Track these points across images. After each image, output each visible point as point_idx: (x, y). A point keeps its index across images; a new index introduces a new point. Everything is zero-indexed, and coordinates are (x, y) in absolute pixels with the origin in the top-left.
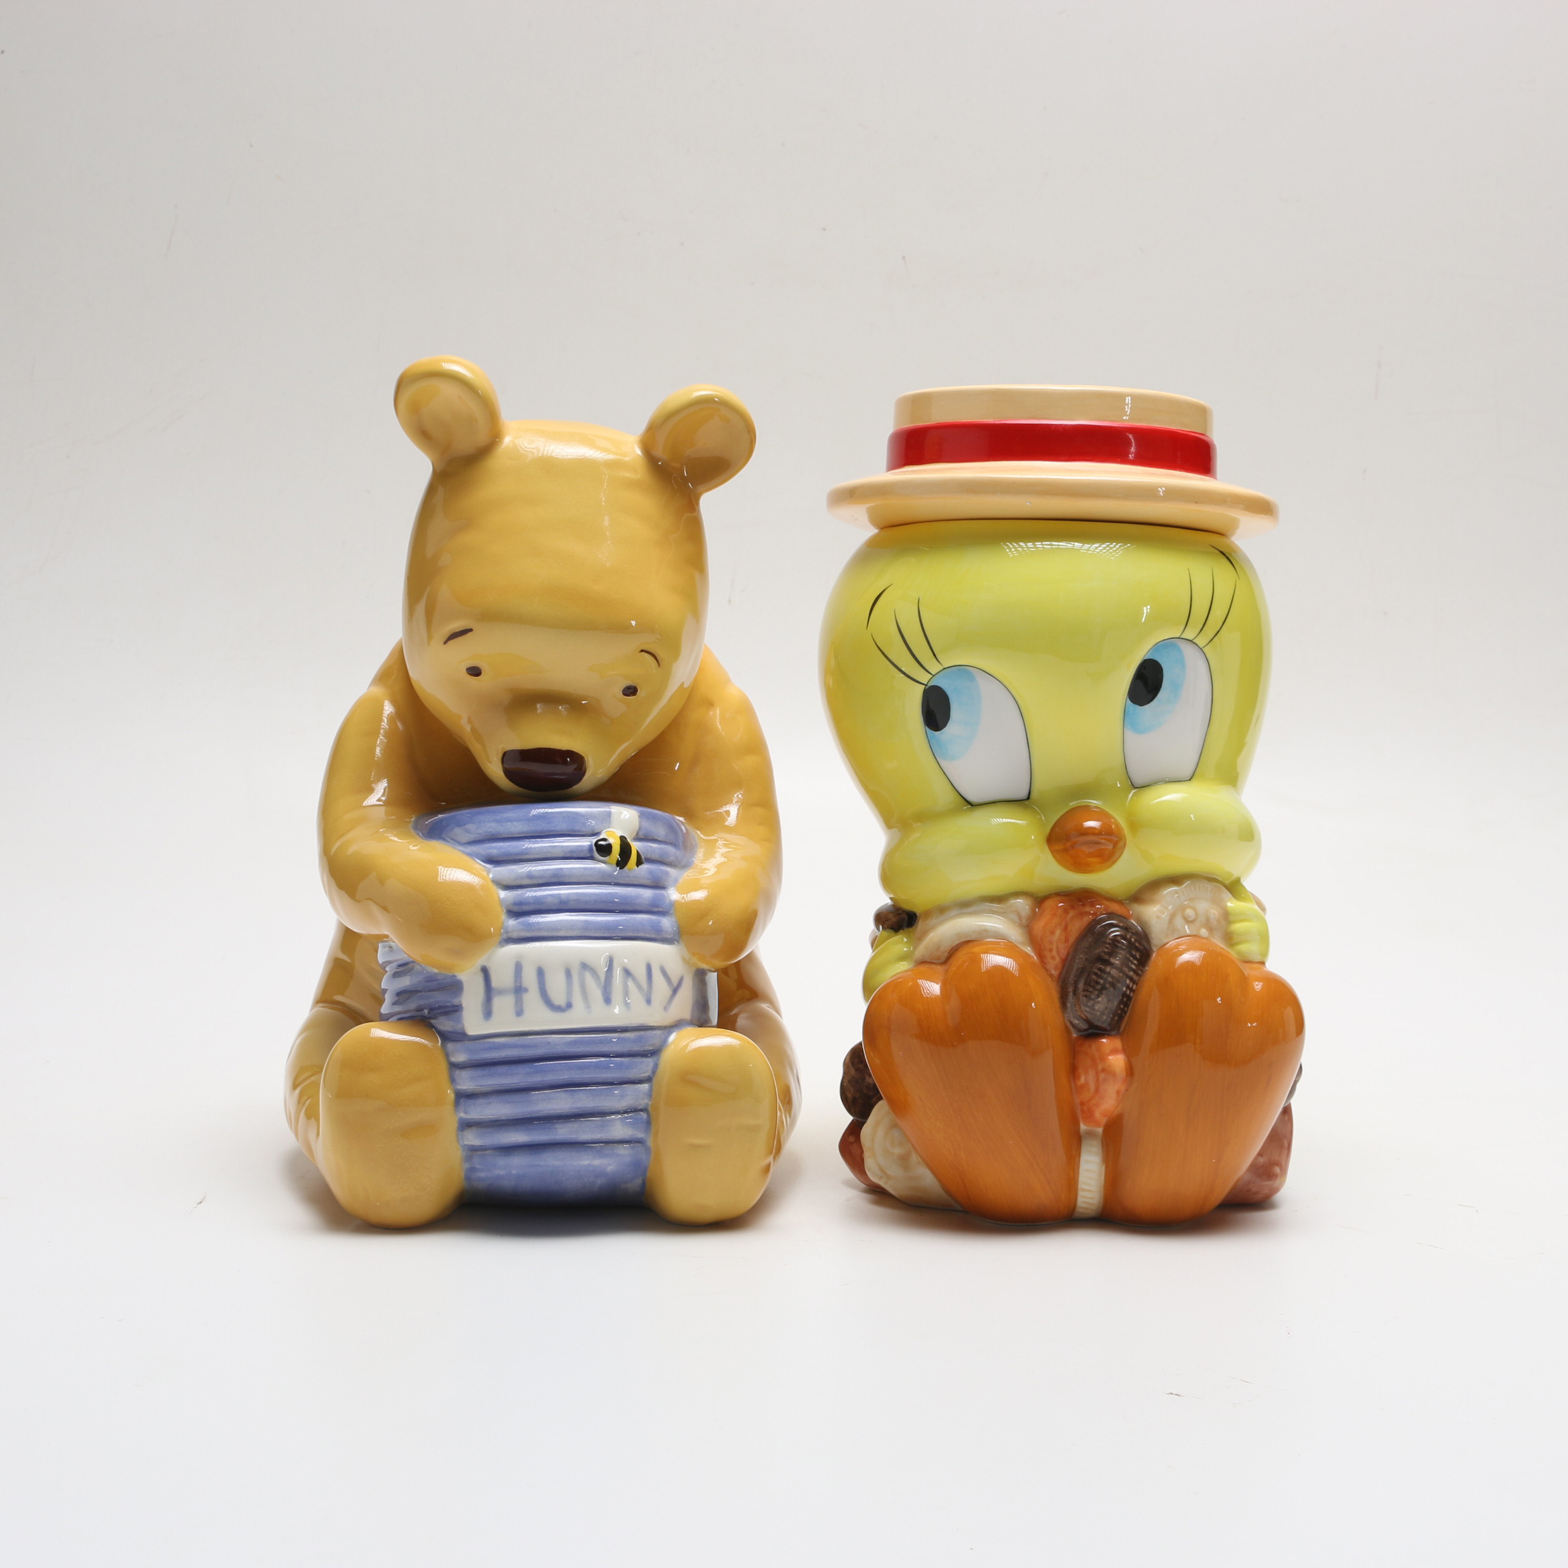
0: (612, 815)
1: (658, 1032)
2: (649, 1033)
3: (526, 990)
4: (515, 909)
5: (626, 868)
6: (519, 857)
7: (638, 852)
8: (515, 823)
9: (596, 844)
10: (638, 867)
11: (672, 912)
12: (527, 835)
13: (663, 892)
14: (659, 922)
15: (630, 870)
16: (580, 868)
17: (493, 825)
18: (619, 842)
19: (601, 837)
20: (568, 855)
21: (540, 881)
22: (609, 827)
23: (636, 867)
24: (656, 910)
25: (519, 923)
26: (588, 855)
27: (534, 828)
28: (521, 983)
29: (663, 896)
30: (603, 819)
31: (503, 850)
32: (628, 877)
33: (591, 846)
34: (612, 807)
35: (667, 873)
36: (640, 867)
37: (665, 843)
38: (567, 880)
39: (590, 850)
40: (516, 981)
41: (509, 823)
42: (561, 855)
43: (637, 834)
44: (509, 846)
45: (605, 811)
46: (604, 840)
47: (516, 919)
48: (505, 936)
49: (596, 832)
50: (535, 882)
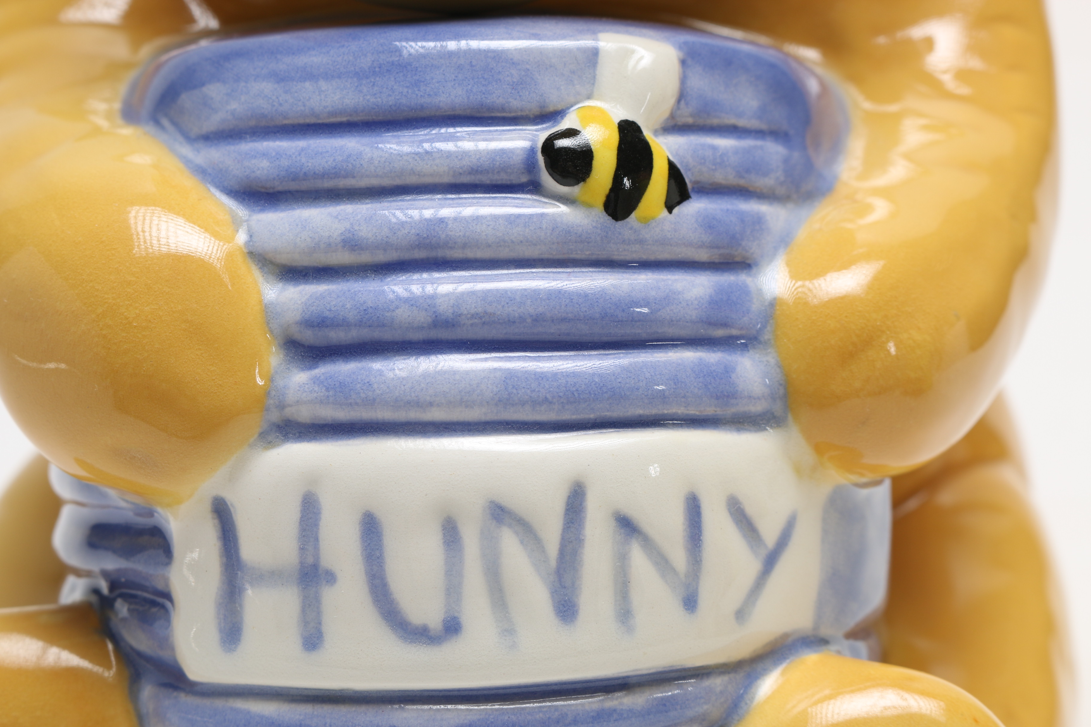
0: (602, 59)
1: (717, 682)
2: (691, 686)
3: (331, 578)
4: (308, 336)
5: (633, 215)
6: (328, 184)
7: (672, 166)
8: (323, 85)
9: (548, 146)
10: (670, 211)
11: (766, 336)
12: (355, 119)
13: (742, 278)
14: (728, 370)
15: (646, 221)
16: (496, 218)
17: (267, 87)
18: (614, 138)
19: (565, 124)
20: (466, 179)
21: (381, 257)
22: (589, 97)
23: (665, 212)
24: (720, 333)
25: (316, 380)
26: (524, 179)
27: (373, 100)
28: (317, 556)
29: (745, 291)
30: (573, 72)
31: (285, 163)
32: (641, 242)
33: (532, 150)
34: (602, 36)
35: (758, 221)
36: (676, 211)
37: (759, 133)
38: (457, 254)
39: (530, 166)
40: (302, 549)
41: (307, 84)
42: (446, 180)
43: (672, 116)
44: (303, 149)
45: (579, 49)
46: (571, 133)
47: (310, 368)
48: (275, 416)
49: (551, 109)
50: (365, 258)
